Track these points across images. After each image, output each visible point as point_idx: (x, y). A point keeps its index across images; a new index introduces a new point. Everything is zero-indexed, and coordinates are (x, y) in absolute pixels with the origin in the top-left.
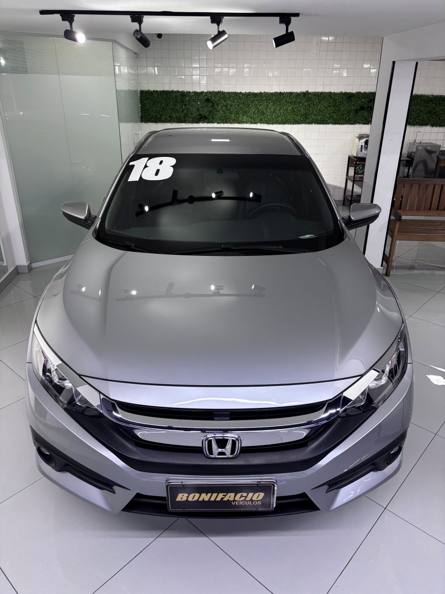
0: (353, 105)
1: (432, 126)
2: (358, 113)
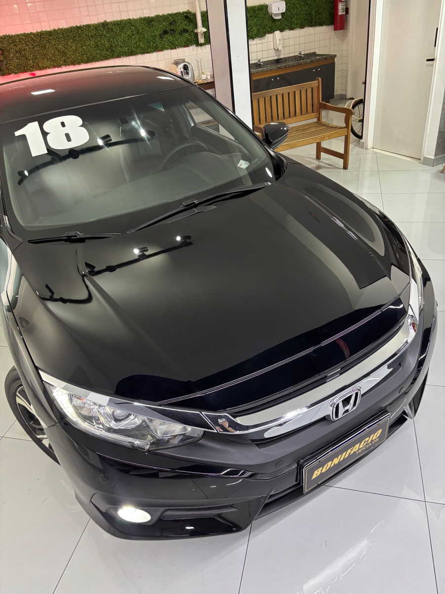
0: (156, 30)
2: (163, 38)
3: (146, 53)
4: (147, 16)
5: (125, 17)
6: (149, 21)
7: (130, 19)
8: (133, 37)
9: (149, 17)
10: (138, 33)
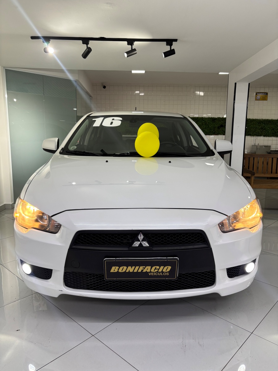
0: (216, 124)
1: (264, 136)
2: (219, 129)
3: (208, 135)
4: (213, 117)
5: (200, 116)
6: (213, 120)
7: (203, 118)
8: (202, 126)
9: (214, 118)
10: (206, 124)
